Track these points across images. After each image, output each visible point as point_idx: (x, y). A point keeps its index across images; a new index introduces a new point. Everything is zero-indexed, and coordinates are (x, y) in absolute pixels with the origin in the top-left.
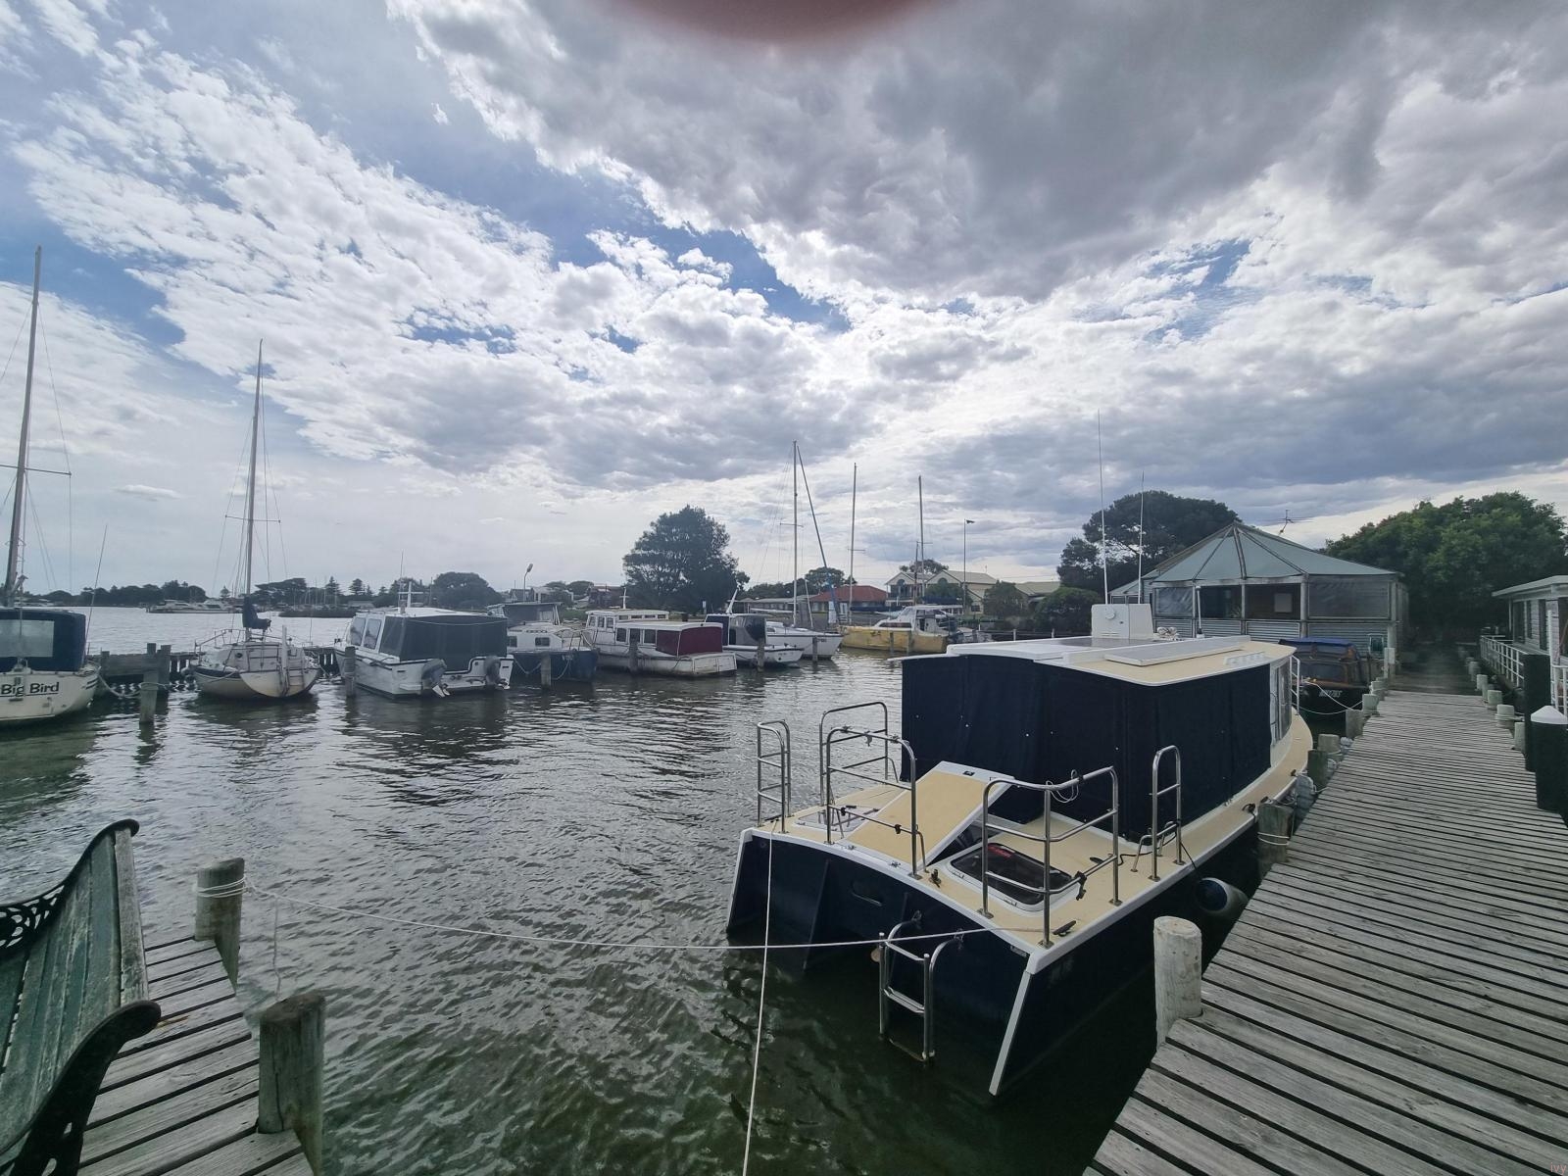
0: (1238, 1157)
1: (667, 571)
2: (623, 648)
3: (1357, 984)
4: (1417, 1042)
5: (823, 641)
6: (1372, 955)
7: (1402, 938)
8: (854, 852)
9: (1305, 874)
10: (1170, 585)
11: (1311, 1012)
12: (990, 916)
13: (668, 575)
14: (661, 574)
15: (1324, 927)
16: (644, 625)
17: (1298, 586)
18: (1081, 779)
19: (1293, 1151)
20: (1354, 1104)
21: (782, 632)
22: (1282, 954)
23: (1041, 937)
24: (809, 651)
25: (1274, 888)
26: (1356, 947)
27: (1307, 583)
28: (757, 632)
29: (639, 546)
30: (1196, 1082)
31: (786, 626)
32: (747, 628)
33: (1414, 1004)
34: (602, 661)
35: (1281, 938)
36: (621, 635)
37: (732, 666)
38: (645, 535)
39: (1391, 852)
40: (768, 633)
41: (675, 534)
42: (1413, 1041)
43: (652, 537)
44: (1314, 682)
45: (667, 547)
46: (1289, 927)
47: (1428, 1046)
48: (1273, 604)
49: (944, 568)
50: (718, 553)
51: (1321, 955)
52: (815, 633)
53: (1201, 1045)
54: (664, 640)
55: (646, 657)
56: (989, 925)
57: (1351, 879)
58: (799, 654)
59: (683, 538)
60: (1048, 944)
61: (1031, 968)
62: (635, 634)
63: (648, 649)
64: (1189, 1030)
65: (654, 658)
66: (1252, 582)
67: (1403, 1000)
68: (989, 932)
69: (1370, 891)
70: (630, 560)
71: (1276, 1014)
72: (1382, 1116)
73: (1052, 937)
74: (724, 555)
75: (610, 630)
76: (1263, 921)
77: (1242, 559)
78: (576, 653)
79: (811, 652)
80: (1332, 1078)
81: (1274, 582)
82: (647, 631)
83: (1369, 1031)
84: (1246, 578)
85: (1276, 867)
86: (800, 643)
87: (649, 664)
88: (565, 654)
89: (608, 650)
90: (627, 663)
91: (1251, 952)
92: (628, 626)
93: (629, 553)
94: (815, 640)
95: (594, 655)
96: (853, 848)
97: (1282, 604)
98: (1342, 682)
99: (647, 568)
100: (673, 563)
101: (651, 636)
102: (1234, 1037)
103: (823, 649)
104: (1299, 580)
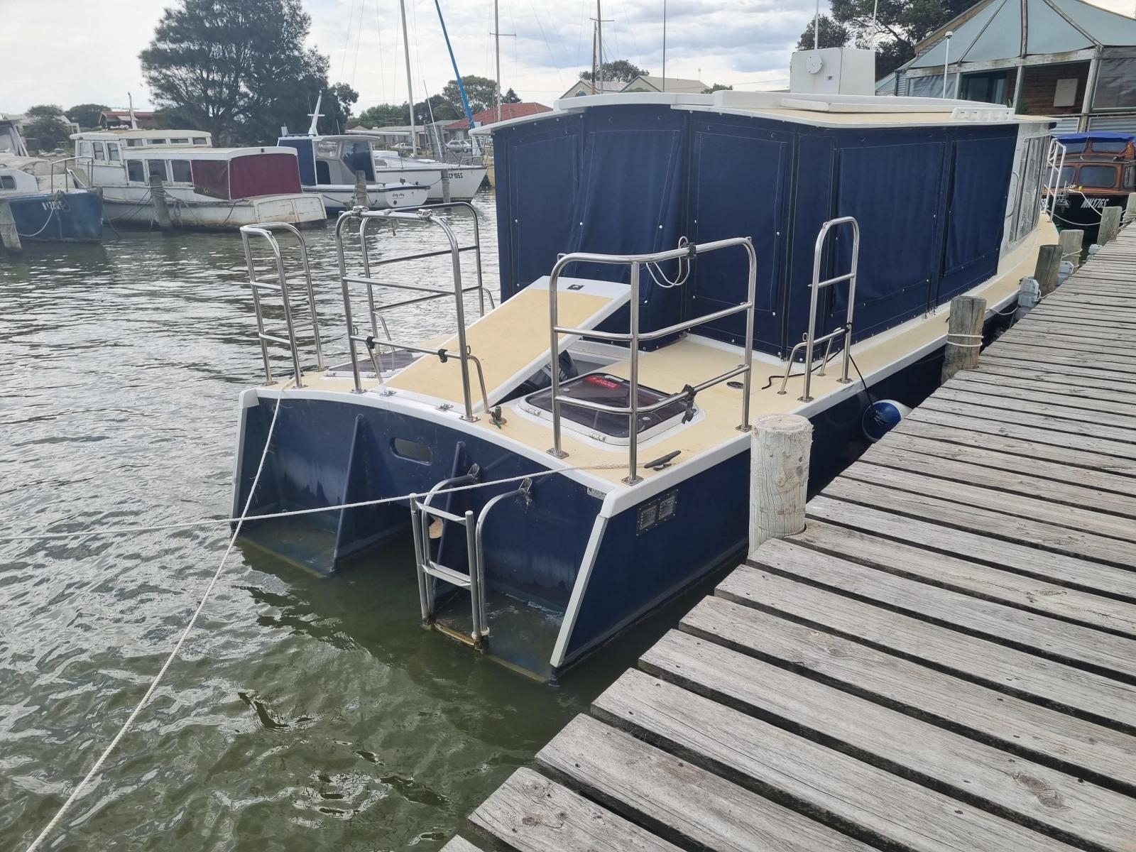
0: (790, 677)
1: (217, 77)
2: (141, 192)
3: (1013, 482)
4: (1064, 533)
5: (457, 176)
6: (1041, 451)
7: (1086, 432)
8: (391, 400)
9: (993, 378)
10: (928, 73)
11: (945, 515)
12: (564, 455)
13: (220, 84)
14: (208, 84)
15: (995, 428)
16: (169, 153)
17: (1086, 64)
18: (692, 250)
19: (866, 663)
20: (962, 604)
21: (397, 164)
22: (932, 459)
23: (627, 473)
24: (437, 191)
25: (950, 395)
26: (1026, 444)
27: (1098, 59)
28: (361, 165)
29: (162, 34)
30: (766, 602)
31: (403, 154)
32: (345, 160)
33: (1074, 496)
34: (108, 214)
35: (938, 443)
36: (134, 170)
37: (321, 215)
38: (169, 15)
39: (1105, 350)
40: (376, 168)
41: (221, 15)
42: (1060, 532)
43: (181, 18)
44: (1080, 191)
45: (210, 36)
46: (953, 431)
47: (1077, 535)
48: (1053, 95)
49: (643, 73)
50: (296, 47)
51: (980, 457)
52: (445, 166)
53: (791, 563)
54: (204, 175)
55: (179, 204)
56: (557, 465)
57: (1046, 379)
58: (422, 196)
59: (233, 20)
60: (635, 478)
61: (607, 511)
62: (157, 169)
63: (182, 192)
64: (780, 549)
65: (194, 205)
66: (1033, 61)
67: (1064, 492)
68: (557, 474)
69: (1066, 389)
70: (152, 58)
71: (899, 521)
72: (994, 613)
73: (640, 472)
74: (305, 50)
75: (114, 163)
76: (922, 429)
77: (1025, 28)
78: (64, 198)
79: (440, 195)
80: (945, 580)
81: (1059, 60)
82: (178, 164)
83: (1010, 528)
84: (1025, 56)
85: (961, 374)
86: (424, 179)
87: (187, 215)
88: (46, 200)
89: (118, 196)
90: (152, 215)
91: (895, 462)
92: (144, 155)
93: (148, 47)
94: (444, 175)
95: (94, 200)
96: (391, 393)
97: (1064, 95)
98: (1111, 188)
99: (182, 72)
100: (223, 65)
101: (183, 170)
102: (836, 550)
103: (458, 188)
104: (1089, 55)
